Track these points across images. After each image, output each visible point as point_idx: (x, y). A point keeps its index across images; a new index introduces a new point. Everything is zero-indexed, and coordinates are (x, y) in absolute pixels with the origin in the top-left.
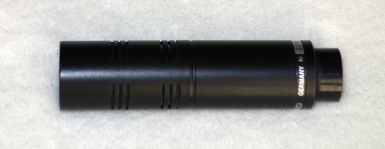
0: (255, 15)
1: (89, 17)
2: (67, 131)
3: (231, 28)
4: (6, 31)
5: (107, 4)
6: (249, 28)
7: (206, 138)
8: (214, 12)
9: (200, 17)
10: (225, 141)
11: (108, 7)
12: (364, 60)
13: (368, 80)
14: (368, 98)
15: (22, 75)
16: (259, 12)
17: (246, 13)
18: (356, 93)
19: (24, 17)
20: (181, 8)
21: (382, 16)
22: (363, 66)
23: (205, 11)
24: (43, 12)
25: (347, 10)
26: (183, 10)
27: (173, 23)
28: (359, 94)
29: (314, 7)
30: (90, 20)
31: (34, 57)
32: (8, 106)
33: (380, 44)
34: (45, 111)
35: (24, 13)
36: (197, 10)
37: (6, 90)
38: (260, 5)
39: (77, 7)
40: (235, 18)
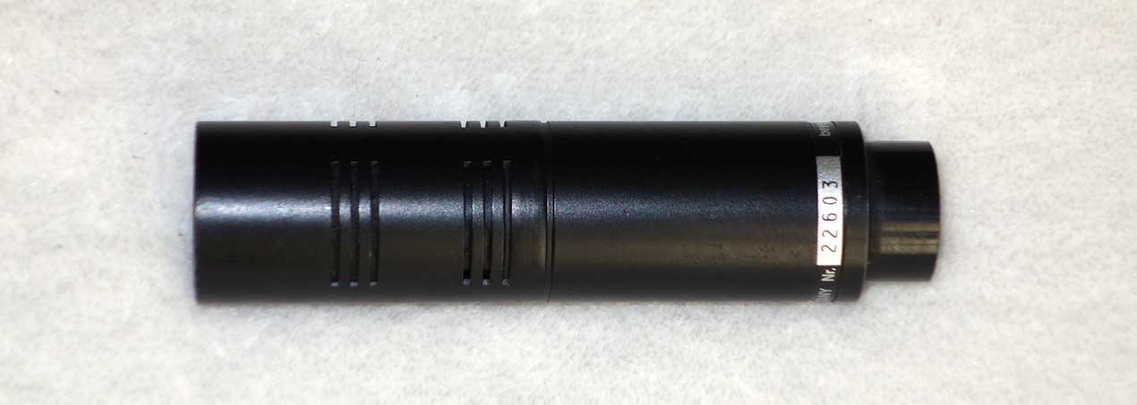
0: (715, 44)
1: (277, 54)
2: (221, 351)
3: (652, 79)
4: (57, 92)
5: (323, 19)
6: (699, 78)
7: (587, 364)
8: (608, 38)
9: (570, 52)
10: (635, 372)
11: (326, 26)
12: (1001, 157)
13: (1012, 209)
14: (1011, 258)
15: (102, 208)
16: (725, 36)
17: (690, 40)
18: (980, 245)
19: (103, 53)
20: (519, 27)
21: (1048, 43)
22: (997, 175)
23: (584, 35)
24: (154, 40)
25: (956, 27)
26: (526, 34)
27: (500, 69)
28: (986, 247)
29: (870, 20)
30: (279, 63)
31: (134, 157)
32: (64, 288)
33: (1042, 116)
34: (165, 301)
35: (103, 43)
36: (563, 34)
37: (60, 247)
38: (728, 19)
39: (245, 25)
40: (663, 54)
